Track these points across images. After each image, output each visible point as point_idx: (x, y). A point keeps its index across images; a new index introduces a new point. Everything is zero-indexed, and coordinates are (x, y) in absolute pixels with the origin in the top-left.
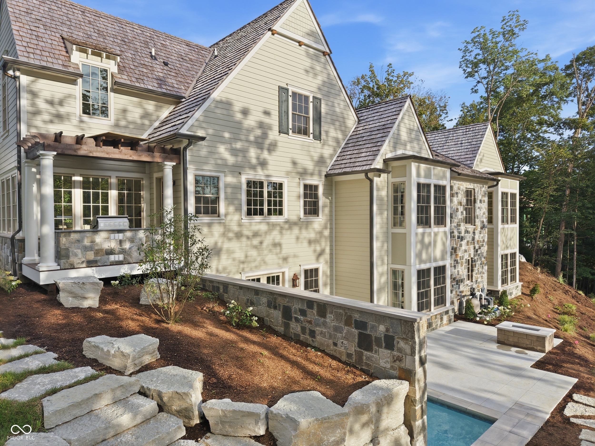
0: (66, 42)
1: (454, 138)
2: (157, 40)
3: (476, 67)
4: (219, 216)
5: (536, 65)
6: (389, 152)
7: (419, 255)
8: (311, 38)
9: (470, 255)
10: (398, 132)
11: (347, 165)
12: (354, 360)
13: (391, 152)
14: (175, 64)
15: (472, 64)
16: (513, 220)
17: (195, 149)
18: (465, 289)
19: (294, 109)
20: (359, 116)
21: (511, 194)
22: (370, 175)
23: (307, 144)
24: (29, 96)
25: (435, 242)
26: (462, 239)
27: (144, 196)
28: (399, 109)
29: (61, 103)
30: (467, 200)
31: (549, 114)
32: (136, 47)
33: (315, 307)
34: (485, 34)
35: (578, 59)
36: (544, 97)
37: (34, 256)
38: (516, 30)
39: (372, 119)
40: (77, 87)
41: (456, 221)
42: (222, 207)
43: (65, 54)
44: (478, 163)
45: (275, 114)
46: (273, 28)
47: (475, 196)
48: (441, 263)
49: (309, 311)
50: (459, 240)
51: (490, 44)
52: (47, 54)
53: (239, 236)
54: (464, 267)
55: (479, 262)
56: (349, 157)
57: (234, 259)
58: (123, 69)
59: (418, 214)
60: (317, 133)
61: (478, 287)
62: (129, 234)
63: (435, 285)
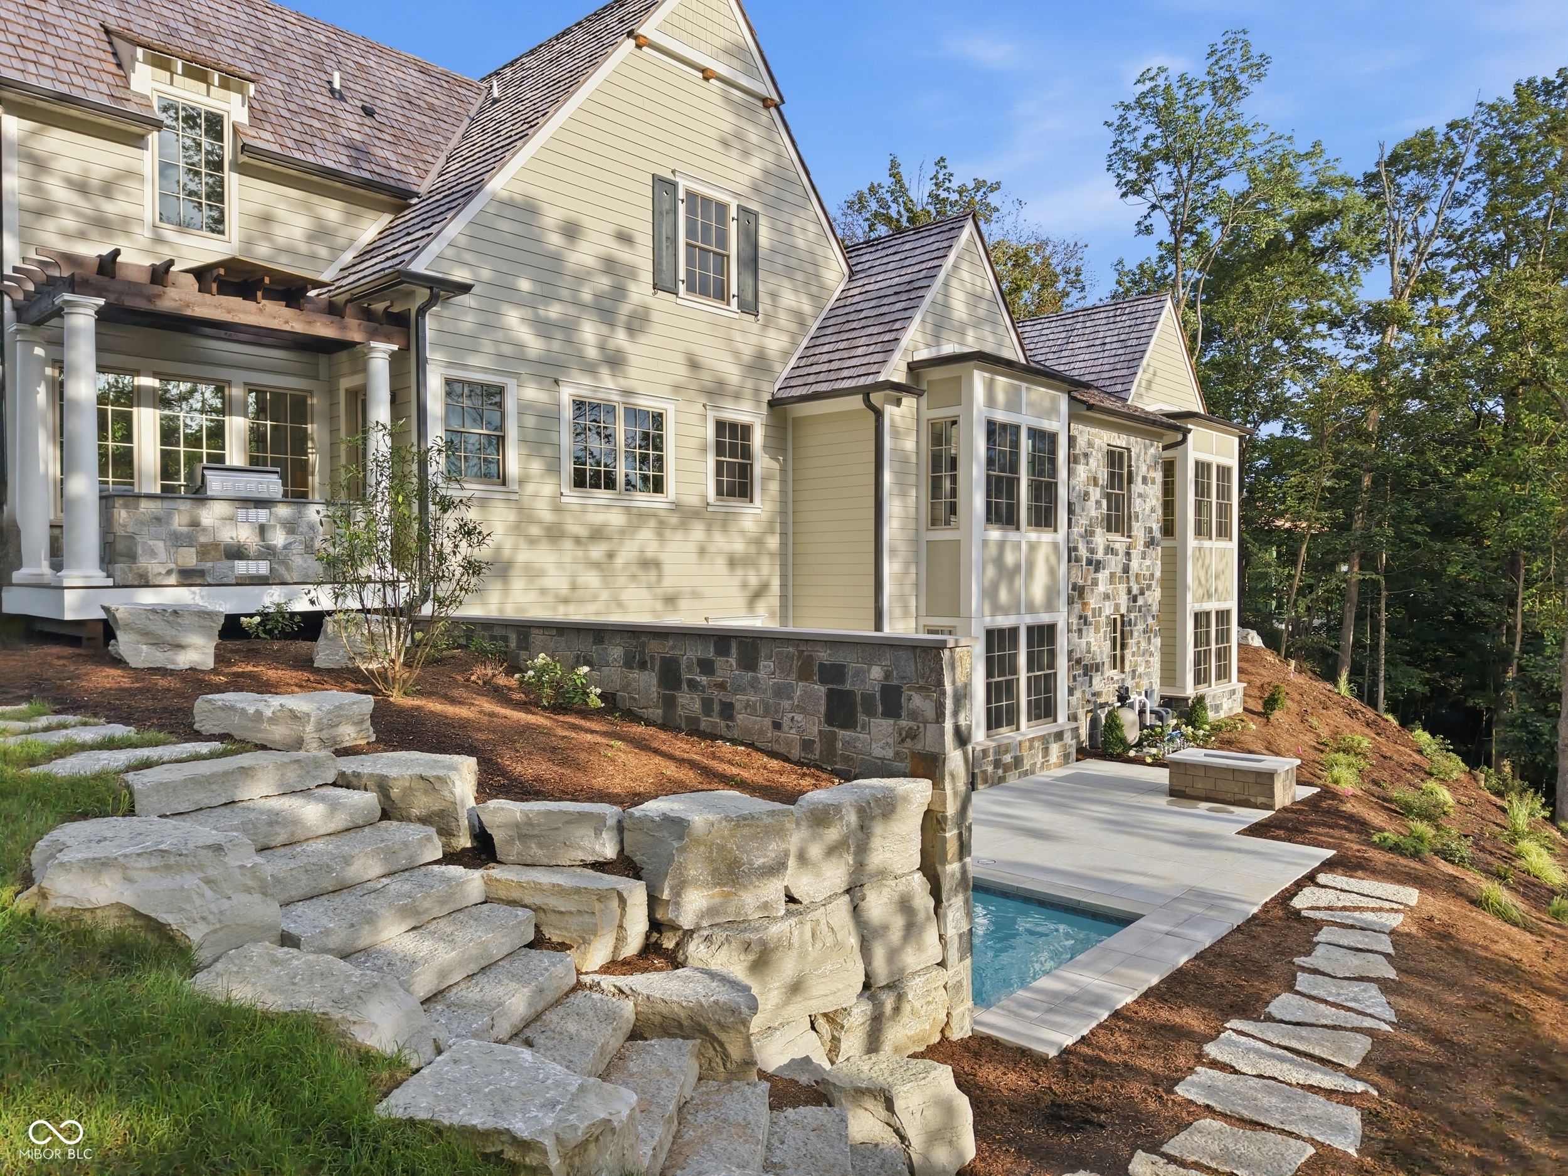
0: (116, 40)
1: (1087, 331)
2: (344, 54)
3: (1147, 170)
4: (504, 483)
5: (1290, 165)
6: (921, 346)
7: (990, 594)
8: (735, 63)
9: (1117, 607)
10: (946, 301)
11: (822, 377)
12: (817, 753)
13: (928, 346)
14: (391, 115)
15: (1138, 160)
16: (1224, 532)
17: (446, 313)
18: (1105, 685)
19: (691, 232)
20: (852, 262)
21: (1218, 467)
22: (876, 398)
23: (722, 321)
24: (26, 169)
25: (1031, 565)
26: (1098, 566)
27: (316, 437)
28: (945, 244)
29: (107, 190)
30: (1112, 475)
31: (1332, 294)
32: (293, 65)
33: (734, 651)
34: (1168, 87)
35: (1394, 159)
36: (1320, 254)
37: (40, 565)
38: (1243, 79)
39: (883, 268)
40: (147, 155)
41: (1084, 521)
42: (513, 461)
43: (114, 69)
44: (1142, 390)
45: (644, 241)
46: (640, 31)
47: (1130, 466)
48: (1045, 618)
49: (720, 662)
50: (1092, 568)
51: (1180, 112)
52: (71, 67)
53: (554, 534)
54: (1102, 634)
55: (1140, 627)
56: (825, 358)
57: (543, 591)
58: (262, 116)
59: (988, 495)
60: (749, 296)
61: (1138, 685)
62: (283, 511)
63: (1030, 668)
